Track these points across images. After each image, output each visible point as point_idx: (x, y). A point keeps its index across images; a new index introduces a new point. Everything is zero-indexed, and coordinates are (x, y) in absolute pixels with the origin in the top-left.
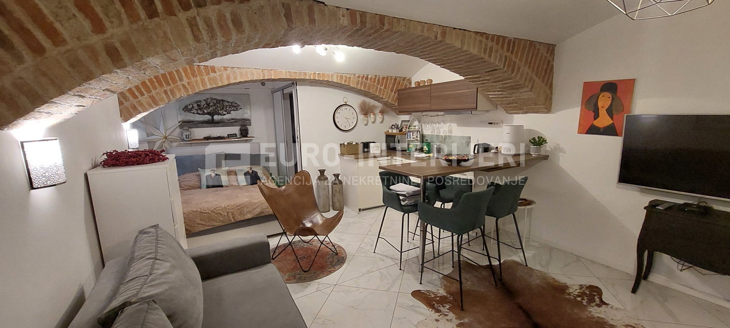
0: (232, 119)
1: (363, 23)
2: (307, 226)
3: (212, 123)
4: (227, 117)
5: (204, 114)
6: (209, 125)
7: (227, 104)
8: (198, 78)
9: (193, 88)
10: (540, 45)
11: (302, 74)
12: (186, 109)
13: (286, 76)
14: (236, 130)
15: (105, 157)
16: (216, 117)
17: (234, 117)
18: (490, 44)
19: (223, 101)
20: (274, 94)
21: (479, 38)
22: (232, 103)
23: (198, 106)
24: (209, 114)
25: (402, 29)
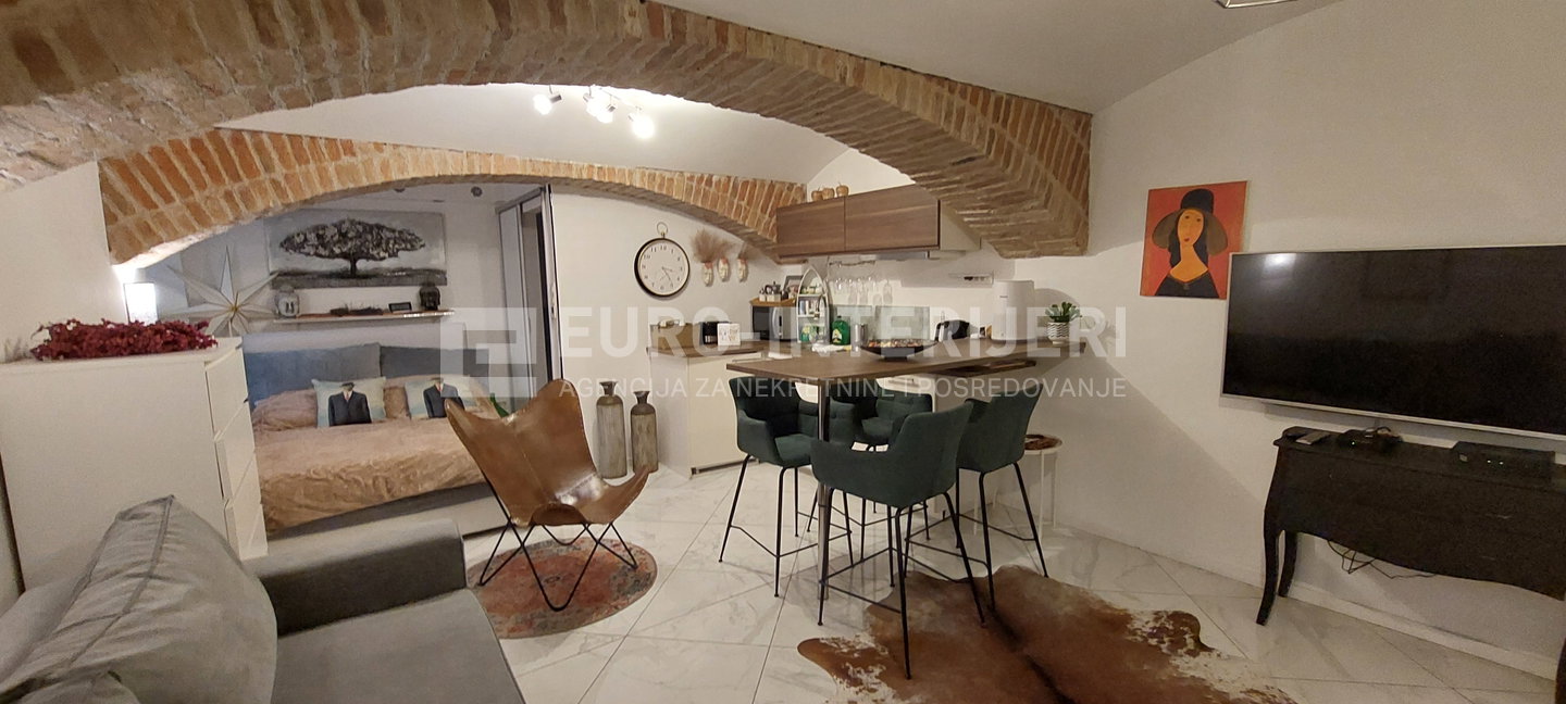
0: (402, 270)
1: (679, 34)
2: (564, 501)
3: (352, 277)
4: (389, 263)
5: (332, 256)
6: (346, 282)
7: (389, 234)
8: (312, 166)
9: (297, 189)
10: (1060, 113)
11: (562, 166)
12: (289, 244)
13: (526, 170)
14: (410, 294)
15: (46, 335)
16: (362, 265)
17: (405, 265)
18: (958, 101)
19: (380, 227)
20: (502, 215)
21: (935, 87)
22: (401, 232)
23: (319, 237)
24: (344, 256)
25: (768, 55)
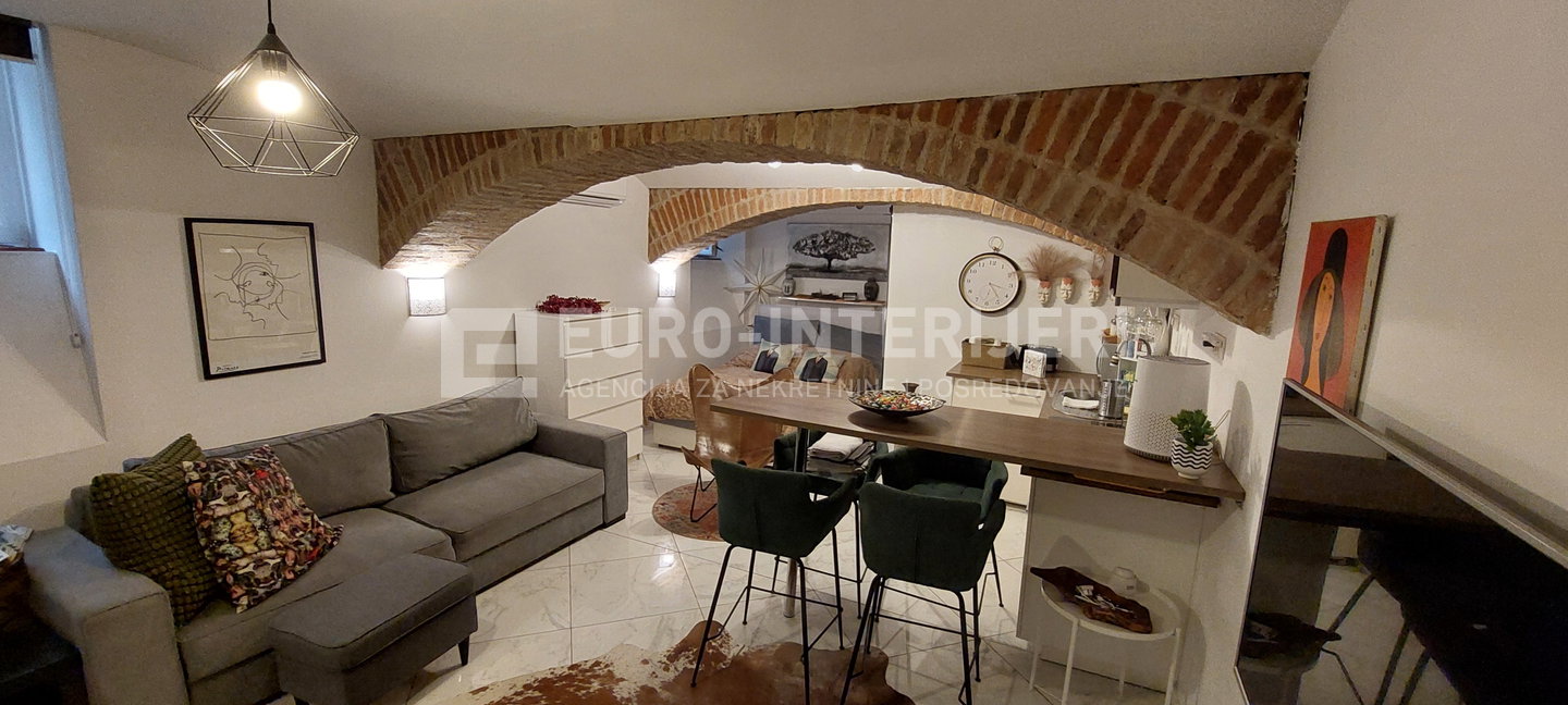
0: (858, 268)
3: (828, 271)
4: (850, 262)
5: (819, 256)
6: (823, 274)
7: (854, 241)
12: (798, 247)
14: (858, 286)
16: (835, 262)
17: (860, 264)
18: (915, 125)
19: (848, 235)
21: (874, 118)
22: (861, 239)
23: (813, 242)
24: (825, 256)
